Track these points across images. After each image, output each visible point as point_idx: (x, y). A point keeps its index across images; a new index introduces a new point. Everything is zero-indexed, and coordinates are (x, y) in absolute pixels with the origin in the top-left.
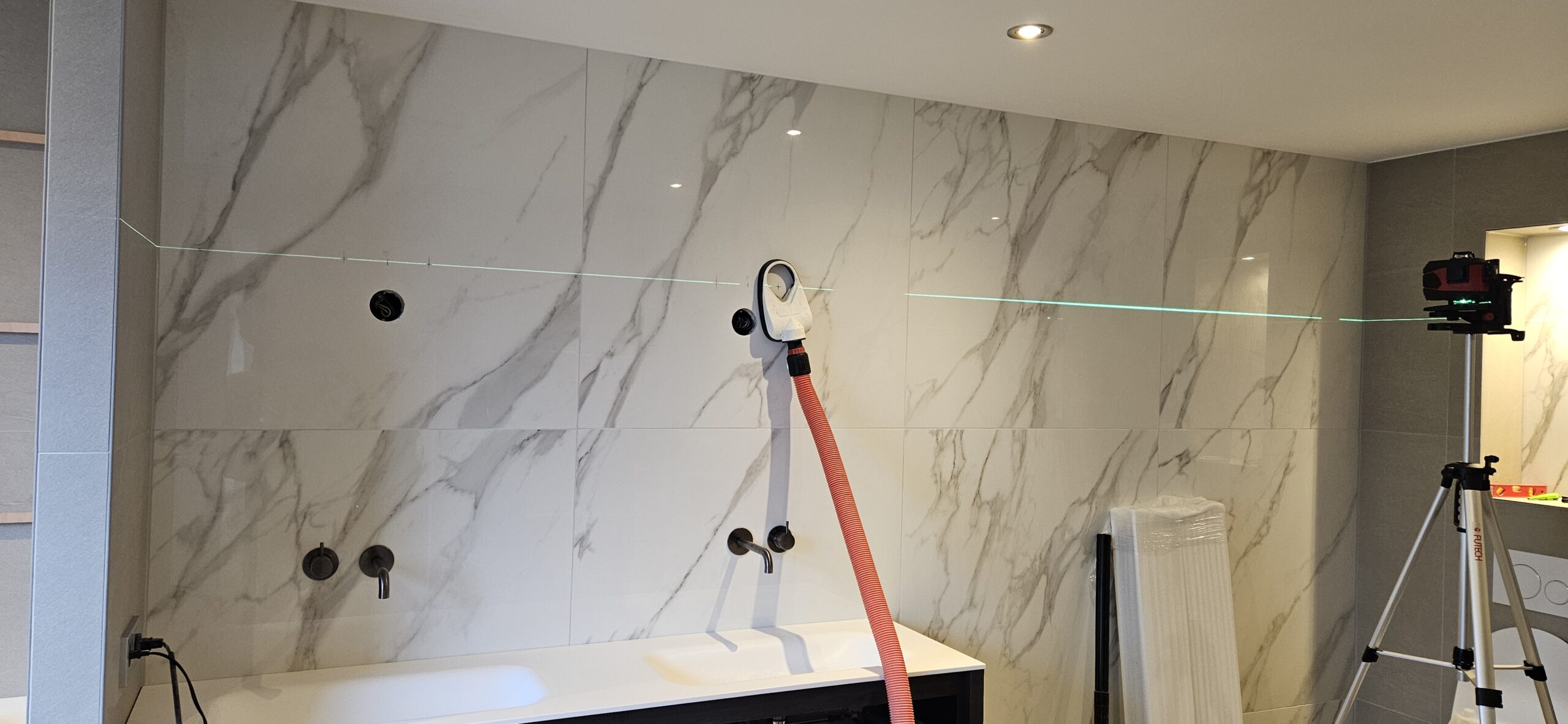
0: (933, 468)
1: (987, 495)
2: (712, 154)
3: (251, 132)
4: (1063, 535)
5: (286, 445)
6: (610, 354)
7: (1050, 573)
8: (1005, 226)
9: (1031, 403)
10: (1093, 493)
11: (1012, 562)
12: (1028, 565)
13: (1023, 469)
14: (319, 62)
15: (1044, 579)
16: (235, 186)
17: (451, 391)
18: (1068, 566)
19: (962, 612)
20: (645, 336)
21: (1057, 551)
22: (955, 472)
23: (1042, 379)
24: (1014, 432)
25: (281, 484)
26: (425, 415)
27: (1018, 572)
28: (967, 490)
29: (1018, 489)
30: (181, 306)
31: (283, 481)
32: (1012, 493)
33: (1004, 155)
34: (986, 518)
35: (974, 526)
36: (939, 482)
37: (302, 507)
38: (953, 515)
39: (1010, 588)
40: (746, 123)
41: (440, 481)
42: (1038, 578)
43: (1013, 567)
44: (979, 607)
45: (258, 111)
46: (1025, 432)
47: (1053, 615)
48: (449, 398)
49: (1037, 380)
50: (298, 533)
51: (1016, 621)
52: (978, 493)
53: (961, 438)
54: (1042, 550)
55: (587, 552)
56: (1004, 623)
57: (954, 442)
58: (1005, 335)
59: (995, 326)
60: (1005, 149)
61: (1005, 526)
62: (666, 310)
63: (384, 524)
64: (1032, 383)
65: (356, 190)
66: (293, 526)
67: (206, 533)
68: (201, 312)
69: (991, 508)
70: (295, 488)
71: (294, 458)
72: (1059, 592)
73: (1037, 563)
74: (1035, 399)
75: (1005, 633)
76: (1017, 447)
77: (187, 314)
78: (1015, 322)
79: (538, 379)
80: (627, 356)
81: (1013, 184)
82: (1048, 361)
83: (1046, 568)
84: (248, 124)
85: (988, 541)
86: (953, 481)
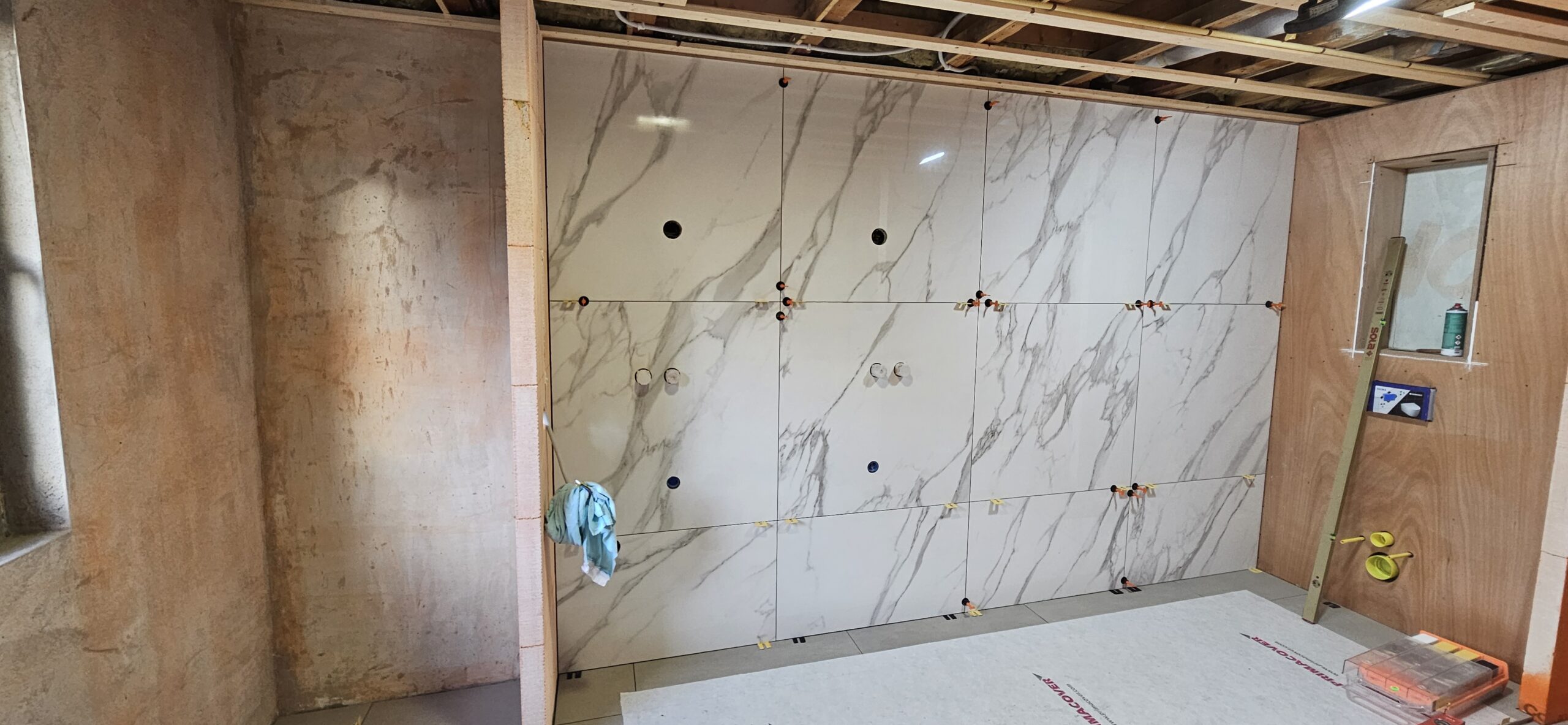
0: (997, 327)
2: (859, 132)
3: (596, 129)
4: (1078, 371)
5: (622, 310)
6: (799, 257)
7: (1069, 392)
8: (1047, 173)
9: (1060, 287)
10: (1099, 343)
11: (1045, 386)
12: (1055, 388)
13: (1054, 329)
14: (631, 86)
15: (1065, 396)
16: (589, 162)
17: (709, 279)
18: (1081, 389)
19: (1012, 415)
20: (820, 245)
21: (1073, 381)
22: (1011, 331)
24: (1048, 306)
25: (621, 332)
26: (695, 294)
27: (1048, 392)
28: (1018, 342)
29: (1050, 342)
30: (564, 231)
31: (622, 330)
32: (1047, 343)
33: (1047, 126)
34: (1029, 358)
35: (1022, 363)
36: (1000, 336)
37: (632, 344)
38: (1009, 356)
39: (1043, 402)
40: (880, 112)
41: (704, 331)
43: (1045, 389)
44: (1023, 412)
45: (599, 118)
46: (1055, 306)
47: (1070, 419)
48: (708, 284)
49: (1064, 272)
50: (631, 359)
51: (1046, 422)
52: (1025, 343)
53: (1015, 309)
54: (1064, 379)
55: (787, 375)
56: (1039, 422)
57: (1010, 311)
58: (1045, 243)
59: (1039, 236)
60: (1048, 123)
61: (1041, 364)
62: (832, 230)
63: (675, 355)
64: (1061, 274)
65: (654, 161)
66: (628, 355)
67: (583, 357)
68: (575, 234)
69: (1032, 353)
70: (628, 334)
71: (627, 317)
72: (1075, 404)
74: (1063, 285)
75: (1039, 428)
76: (1051, 315)
77: (568, 235)
78: (1051, 235)
79: (757, 273)
80: (809, 258)
81: (1053, 146)
82: (1072, 261)
83: (1066, 390)
84: (595, 126)
85: (1030, 373)
86: (1009, 336)
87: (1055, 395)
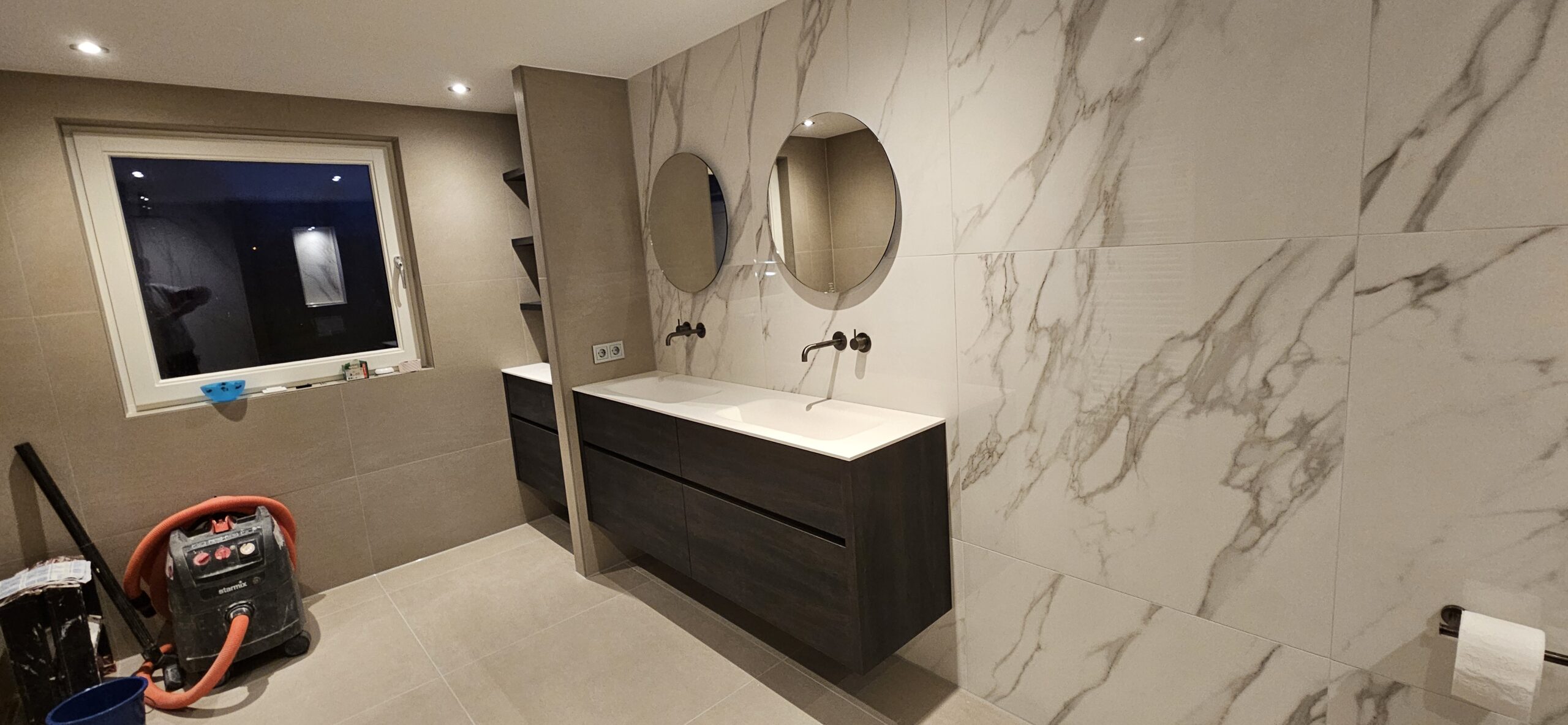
0: (984, 291)
1: (1043, 321)
2: (801, 63)
9: (1100, 218)
10: (1208, 327)
11: (1080, 395)
12: (1103, 402)
19: (1020, 432)
21: (1145, 391)
22: (1007, 297)
23: (1116, 186)
24: (1077, 253)
25: (674, 292)
27: (1087, 406)
28: (1021, 314)
29: (1085, 319)
34: (1044, 345)
35: (1031, 351)
36: (990, 305)
38: (1007, 337)
39: (1078, 422)
43: (1081, 401)
44: (1039, 433)
46: (1093, 252)
47: (1139, 464)
49: (1109, 189)
51: (1085, 459)
52: (1034, 318)
53: (1012, 262)
54: (1123, 388)
56: (1072, 455)
57: (1004, 265)
58: (1062, 142)
59: (1048, 136)
61: (1069, 356)
64: (1102, 192)
65: (676, 150)
69: (1051, 334)
72: (1149, 440)
73: (1115, 402)
74: (1106, 213)
75: (1072, 467)
76: (1083, 270)
78: (1074, 126)
83: (1129, 409)
85: (1047, 368)
86: (1005, 304)
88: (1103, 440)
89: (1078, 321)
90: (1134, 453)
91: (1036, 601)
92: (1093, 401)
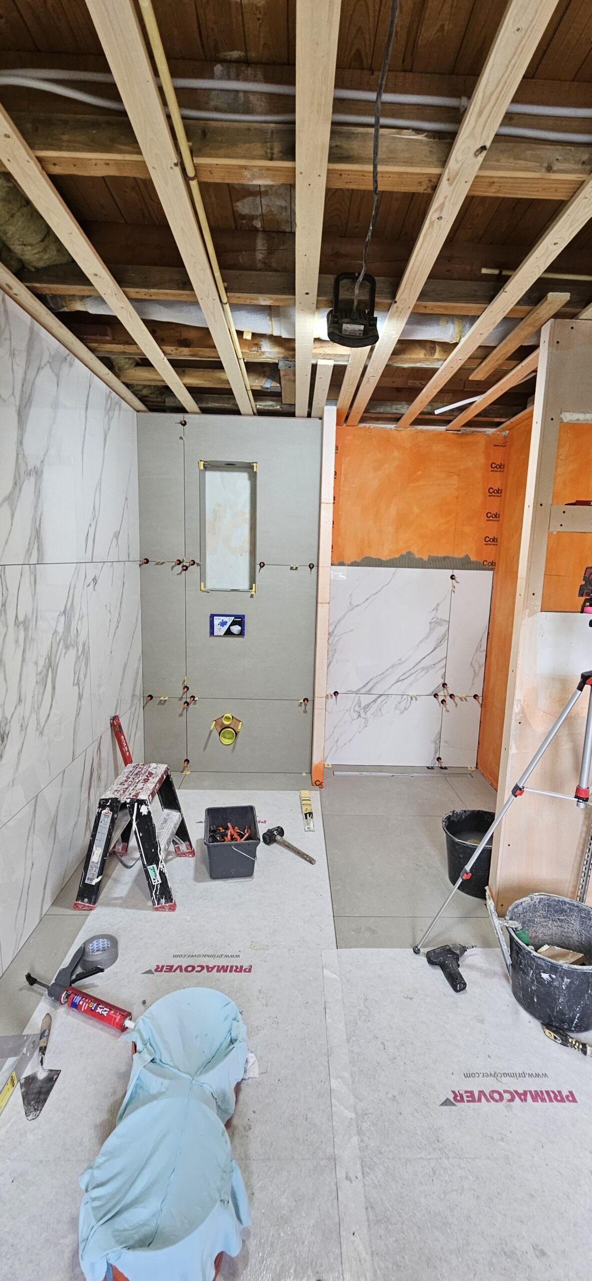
1: (21, 618)
4: (56, 639)
8: (13, 395)
9: (36, 546)
10: (65, 607)
11: (36, 663)
13: (36, 596)
15: (50, 669)
18: (59, 658)
19: (16, 708)
21: (54, 651)
22: (4, 601)
24: (30, 568)
27: (38, 671)
28: (11, 616)
29: (35, 612)
33: (7, 333)
34: (21, 635)
35: (16, 642)
38: (6, 635)
39: (36, 684)
42: (48, 671)
43: (37, 667)
44: (24, 700)
46: (35, 568)
51: (41, 705)
52: (17, 615)
54: (49, 650)
56: (36, 708)
58: (20, 490)
61: (31, 639)
64: (36, 530)
69: (24, 626)
72: (57, 677)
73: (47, 660)
74: (38, 542)
75: (36, 715)
76: (32, 579)
78: (25, 481)
81: (15, 361)
82: (41, 514)
83: (51, 663)
85: (24, 652)
87: (45, 672)
88: (45, 687)
89: (33, 613)
90: (54, 688)
91: (30, 829)
92: (41, 663)
